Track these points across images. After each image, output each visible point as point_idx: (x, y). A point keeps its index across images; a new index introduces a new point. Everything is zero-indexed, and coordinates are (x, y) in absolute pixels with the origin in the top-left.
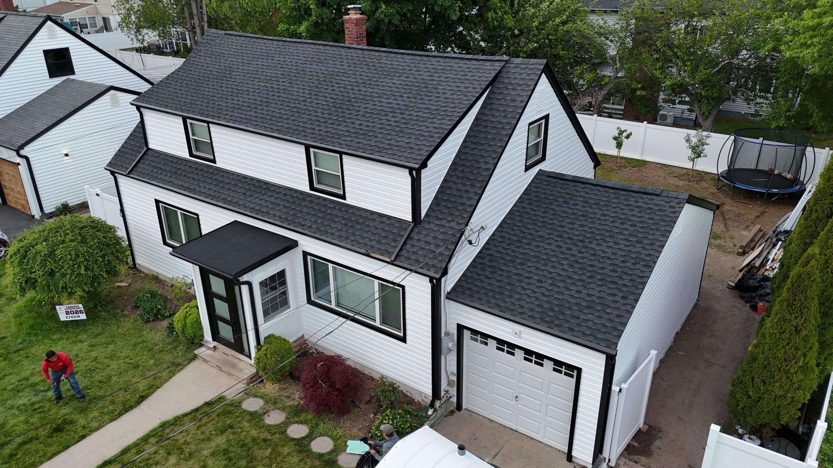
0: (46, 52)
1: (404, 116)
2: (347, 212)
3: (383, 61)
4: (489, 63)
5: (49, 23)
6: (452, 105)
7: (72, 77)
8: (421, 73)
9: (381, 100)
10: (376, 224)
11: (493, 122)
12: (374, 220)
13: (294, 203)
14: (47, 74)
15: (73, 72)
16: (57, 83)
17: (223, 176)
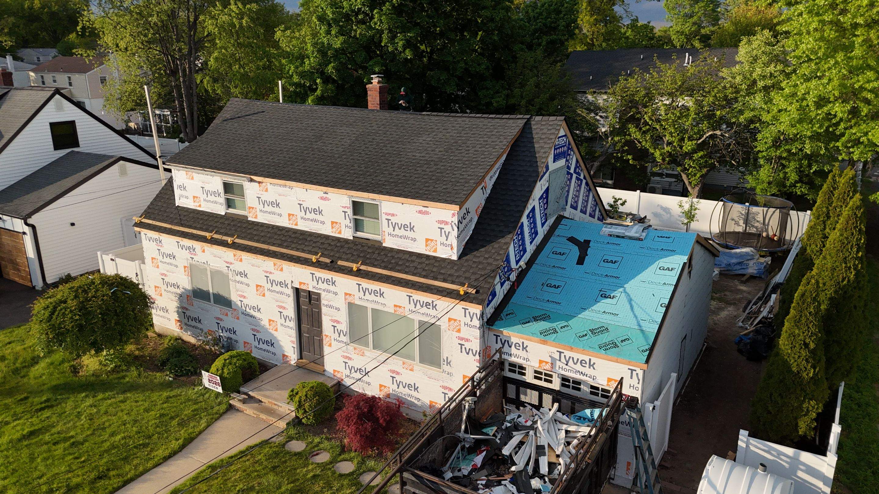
0: (52, 125)
1: (439, 167)
2: (386, 256)
3: (412, 121)
4: (511, 121)
5: (57, 96)
6: (483, 157)
7: (76, 149)
8: (449, 131)
9: (414, 154)
10: (415, 264)
11: (520, 171)
12: (413, 261)
13: (332, 250)
14: (52, 146)
15: (77, 145)
16: (61, 155)
17: (257, 230)
